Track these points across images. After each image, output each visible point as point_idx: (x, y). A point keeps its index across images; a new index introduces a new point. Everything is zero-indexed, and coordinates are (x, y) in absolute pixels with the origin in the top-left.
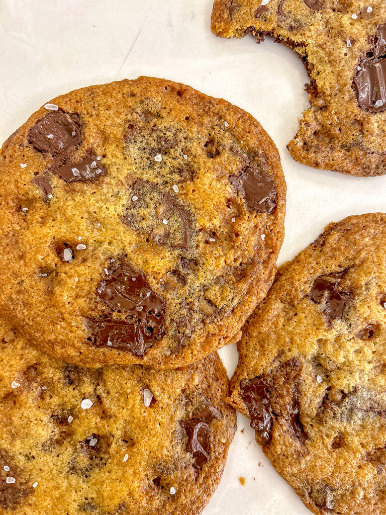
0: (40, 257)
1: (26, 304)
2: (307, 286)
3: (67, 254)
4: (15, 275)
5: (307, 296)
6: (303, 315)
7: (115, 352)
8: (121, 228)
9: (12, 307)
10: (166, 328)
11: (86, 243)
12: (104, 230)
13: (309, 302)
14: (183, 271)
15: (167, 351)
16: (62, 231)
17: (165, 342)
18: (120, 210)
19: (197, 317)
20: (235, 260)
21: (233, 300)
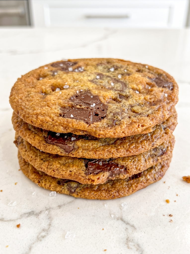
0: (43, 87)
3: (58, 90)
8: (89, 83)
10: (107, 115)
11: (69, 85)
12: (80, 83)
14: (120, 100)
15: (106, 125)
16: (58, 81)
18: (90, 79)
19: (126, 115)
20: (150, 99)
21: (148, 111)
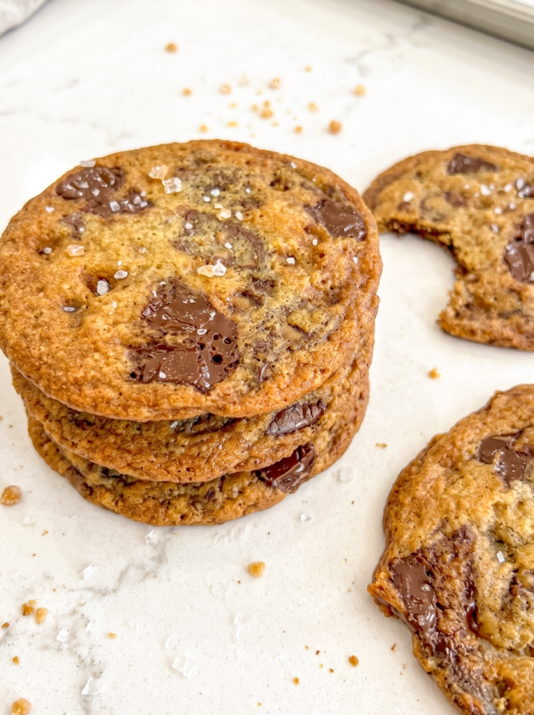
0: (66, 286)
1: (46, 339)
2: (474, 446)
3: (102, 287)
4: (31, 308)
5: (474, 457)
6: (471, 477)
7: (171, 386)
8: (173, 252)
9: (24, 345)
10: (240, 356)
11: (127, 269)
12: (151, 255)
13: (477, 462)
14: (256, 293)
15: (244, 385)
16: (97, 260)
17: (240, 374)
18: (171, 236)
19: (280, 343)
20: (324, 282)
21: (326, 324)
